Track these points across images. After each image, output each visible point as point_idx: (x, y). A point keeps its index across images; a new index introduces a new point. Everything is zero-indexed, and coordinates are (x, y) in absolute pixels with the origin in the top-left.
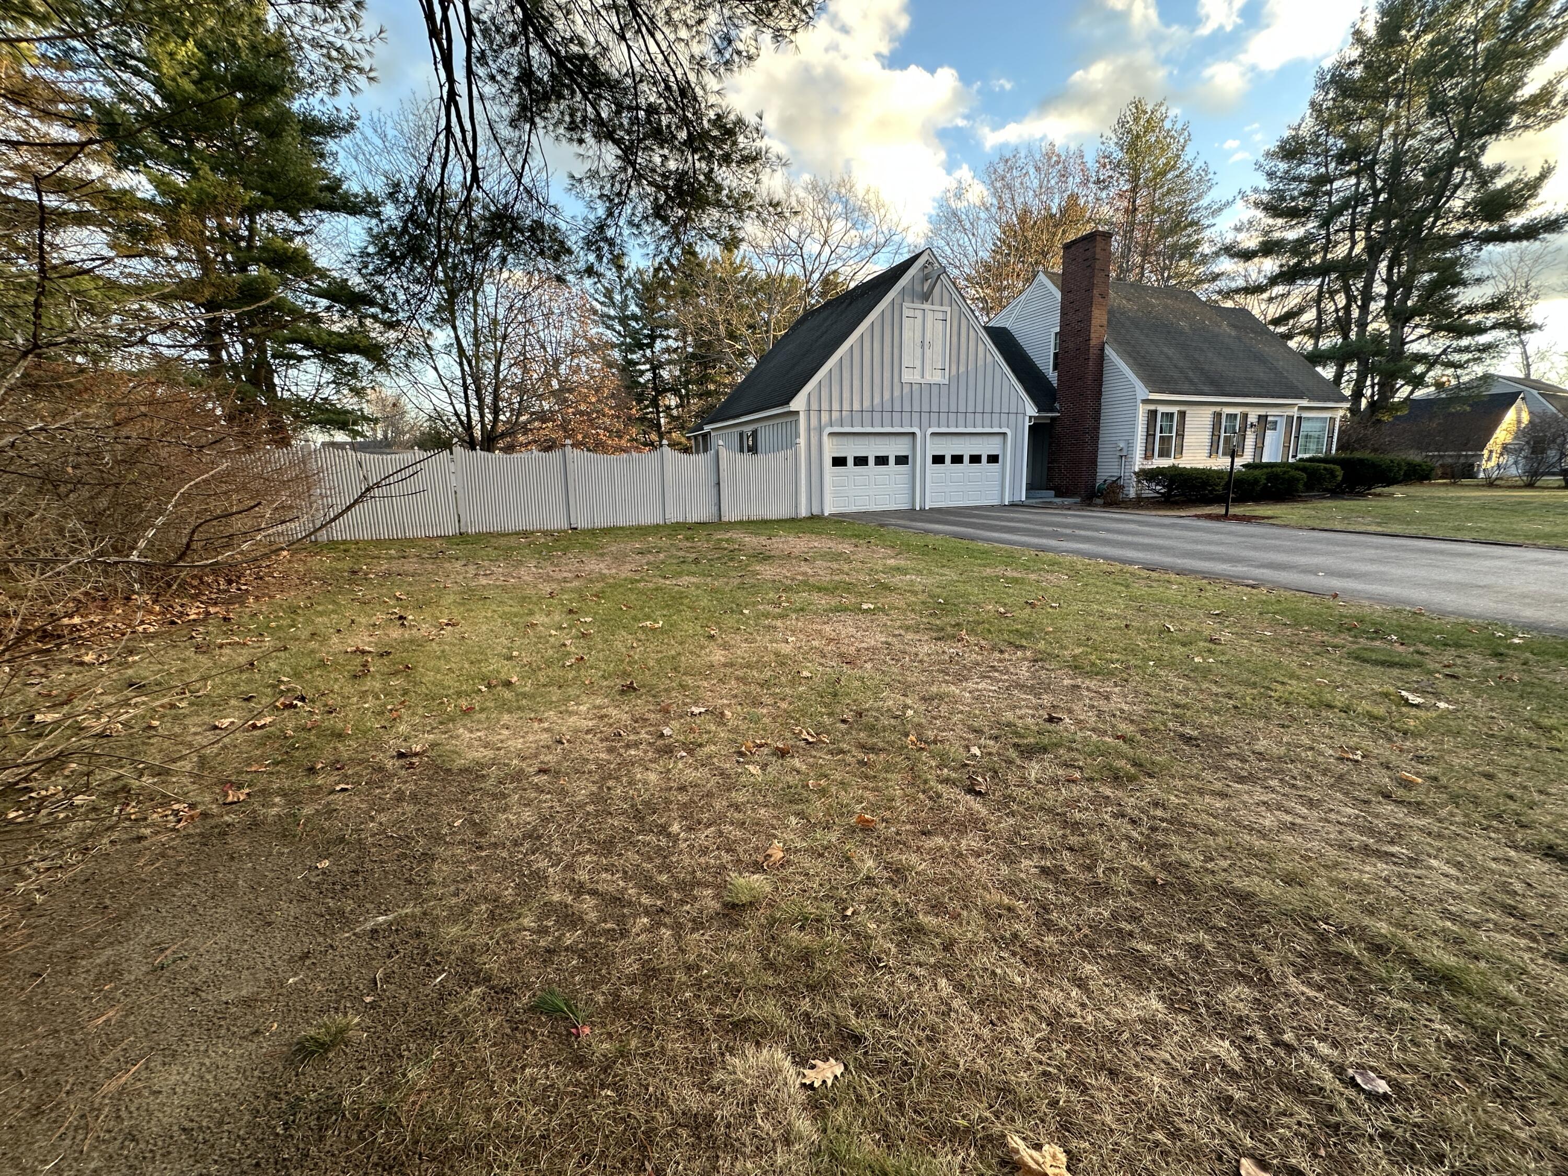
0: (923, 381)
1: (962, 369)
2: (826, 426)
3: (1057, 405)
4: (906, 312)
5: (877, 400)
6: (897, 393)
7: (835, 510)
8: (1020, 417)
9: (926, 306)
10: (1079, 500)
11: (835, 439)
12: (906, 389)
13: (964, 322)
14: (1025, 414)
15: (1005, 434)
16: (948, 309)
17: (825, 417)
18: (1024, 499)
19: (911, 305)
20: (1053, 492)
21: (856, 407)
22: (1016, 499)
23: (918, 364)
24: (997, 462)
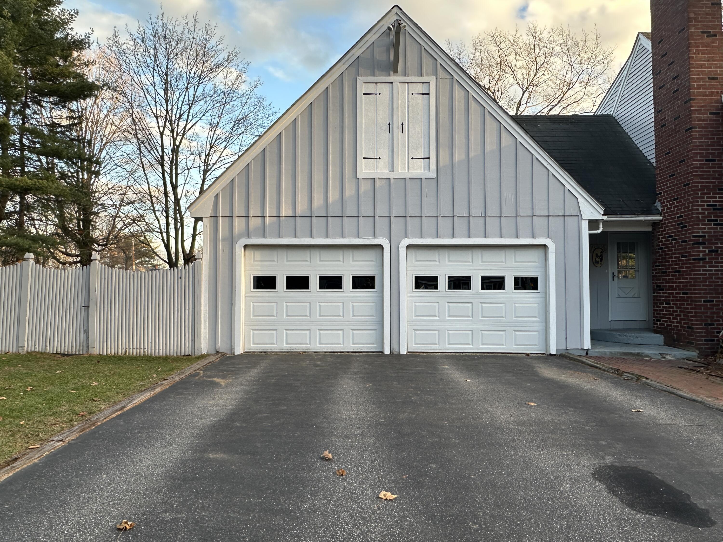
0: (392, 175)
1: (459, 156)
2: (240, 236)
3: (658, 205)
4: (362, 88)
5: (318, 201)
6: (349, 192)
7: (254, 347)
8: (572, 222)
9: (393, 78)
10: (694, 354)
11: (251, 253)
12: (364, 187)
13: (459, 94)
14: (579, 216)
15: (545, 247)
16: (432, 80)
17: (239, 224)
18: (587, 345)
19: (371, 79)
20: (660, 338)
21: (285, 211)
22: (573, 345)
23: (384, 154)
24: (535, 288)
